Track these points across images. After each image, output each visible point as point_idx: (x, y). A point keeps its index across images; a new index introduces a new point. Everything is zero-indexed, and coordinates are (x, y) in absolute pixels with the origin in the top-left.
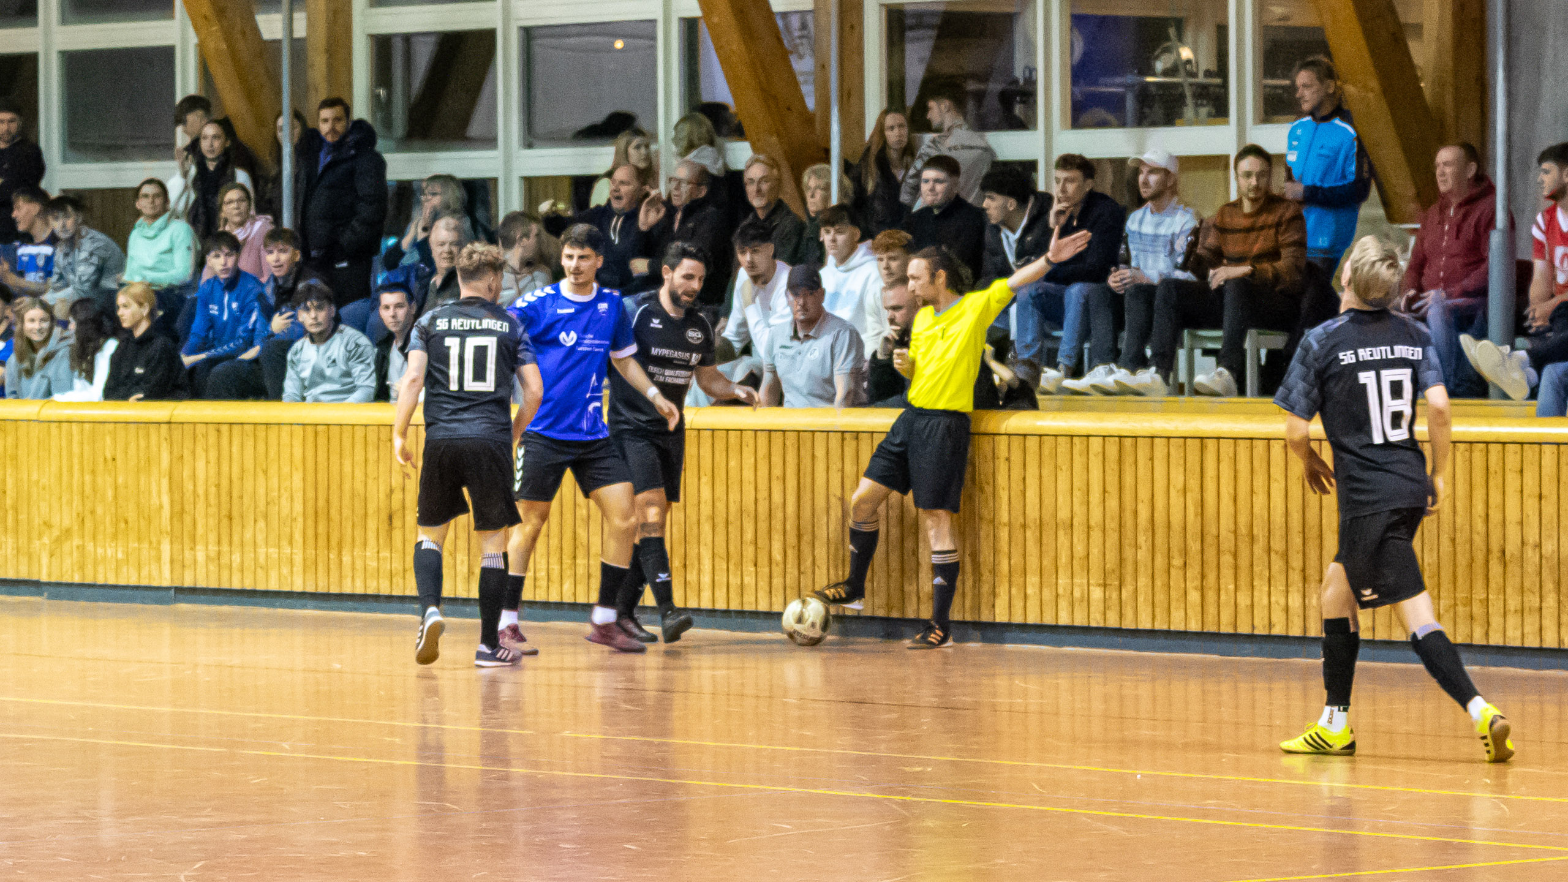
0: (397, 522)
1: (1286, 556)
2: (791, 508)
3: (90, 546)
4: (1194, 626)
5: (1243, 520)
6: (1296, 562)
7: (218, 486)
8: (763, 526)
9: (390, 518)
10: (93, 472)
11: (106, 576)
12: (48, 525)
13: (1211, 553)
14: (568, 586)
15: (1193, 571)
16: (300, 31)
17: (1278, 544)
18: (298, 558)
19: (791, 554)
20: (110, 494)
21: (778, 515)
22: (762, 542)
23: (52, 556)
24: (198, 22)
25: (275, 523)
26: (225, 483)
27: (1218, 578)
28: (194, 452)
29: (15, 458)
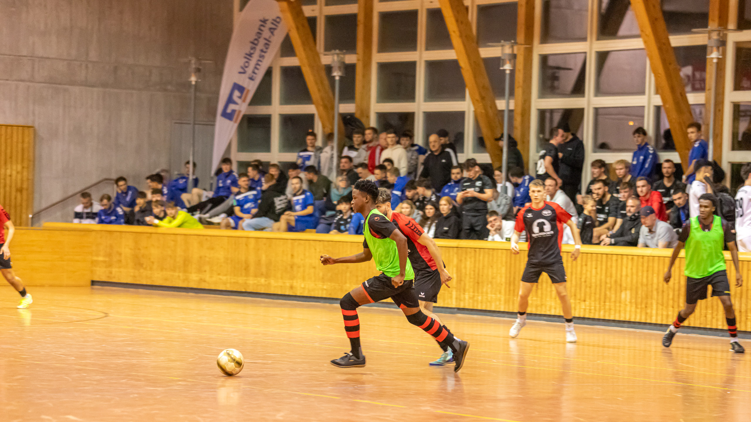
7: (474, 271)
14: (602, 313)
16: (512, 107)
24: (474, 101)
28: (466, 259)
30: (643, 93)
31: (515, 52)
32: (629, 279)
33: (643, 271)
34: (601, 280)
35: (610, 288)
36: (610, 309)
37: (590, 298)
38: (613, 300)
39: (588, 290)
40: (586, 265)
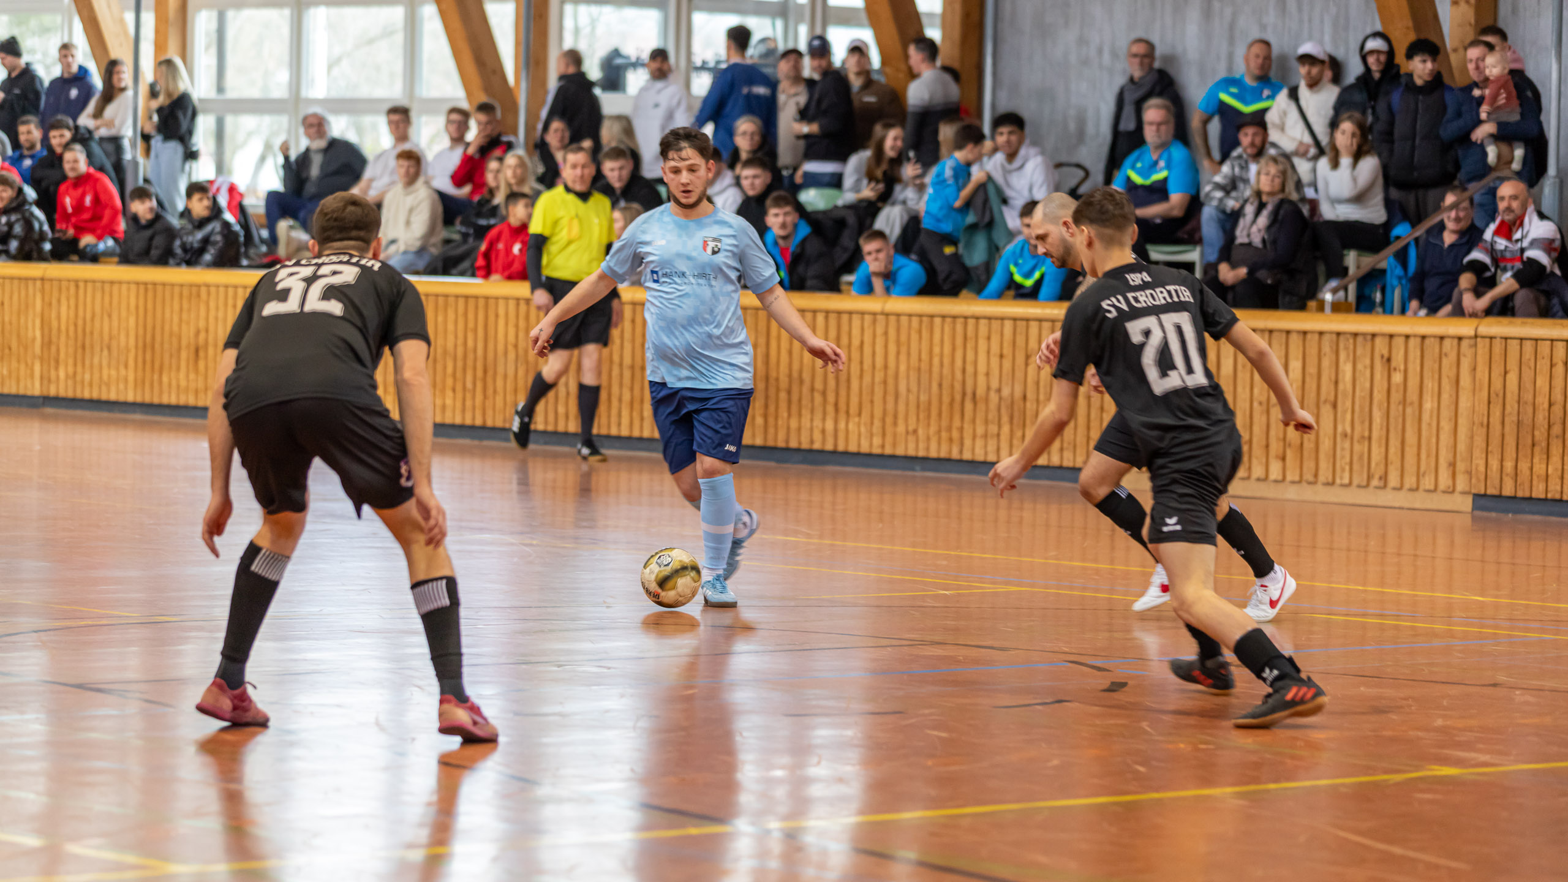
0: (202, 354)
2: (480, 352)
5: (796, 366)
6: (831, 398)
8: (460, 364)
9: (197, 351)
13: (772, 391)
17: (819, 385)
18: (131, 378)
19: (479, 385)
21: (471, 356)
22: (459, 374)
25: (115, 353)
26: (80, 323)
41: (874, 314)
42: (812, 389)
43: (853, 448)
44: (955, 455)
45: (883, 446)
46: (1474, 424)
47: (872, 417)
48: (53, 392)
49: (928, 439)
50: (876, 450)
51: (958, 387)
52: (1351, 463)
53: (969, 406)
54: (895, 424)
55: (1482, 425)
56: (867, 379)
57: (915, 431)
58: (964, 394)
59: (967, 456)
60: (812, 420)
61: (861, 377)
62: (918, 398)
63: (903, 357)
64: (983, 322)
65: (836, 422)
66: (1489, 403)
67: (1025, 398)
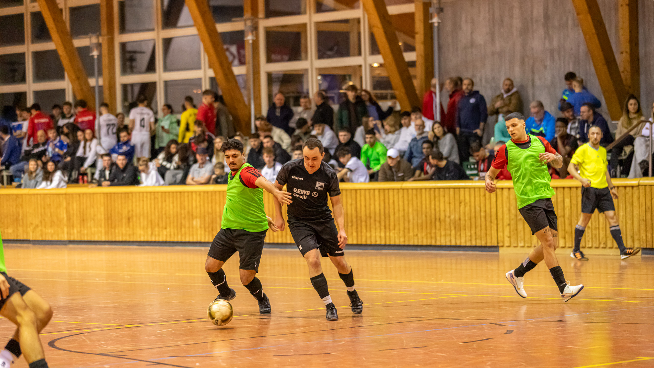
0: (131, 220)
1: (380, 222)
3: (44, 229)
4: (355, 242)
5: (368, 212)
6: (383, 224)
7: (80, 211)
9: (129, 219)
10: (44, 208)
11: (49, 238)
12: (31, 224)
13: (359, 222)
14: (179, 237)
15: (354, 227)
16: (101, 83)
17: (377, 219)
18: (103, 231)
20: (49, 215)
23: (33, 232)
24: (72, 81)
25: (96, 221)
26: (82, 210)
27: (361, 229)
28: (73, 203)
29: (22, 205)
30: (199, 68)
31: (101, 41)
32: (198, 210)
33: (208, 203)
34: (177, 212)
35: (185, 218)
36: (185, 234)
37: (170, 227)
38: (187, 226)
39: (168, 220)
40: (165, 201)
41: (398, 189)
42: (375, 220)
43: (392, 243)
44: (433, 243)
45: (404, 241)
46: (640, 220)
47: (399, 230)
48: (72, 238)
49: (422, 238)
50: (402, 243)
51: (433, 216)
52: (592, 238)
53: (438, 223)
54: (409, 232)
55: (643, 220)
56: (397, 215)
57: (417, 235)
58: (436, 219)
59: (438, 243)
60: (376, 233)
61: (394, 214)
62: (417, 221)
63: (410, 206)
64: (441, 190)
65: (385, 233)
66: (646, 211)
67: (460, 219)
